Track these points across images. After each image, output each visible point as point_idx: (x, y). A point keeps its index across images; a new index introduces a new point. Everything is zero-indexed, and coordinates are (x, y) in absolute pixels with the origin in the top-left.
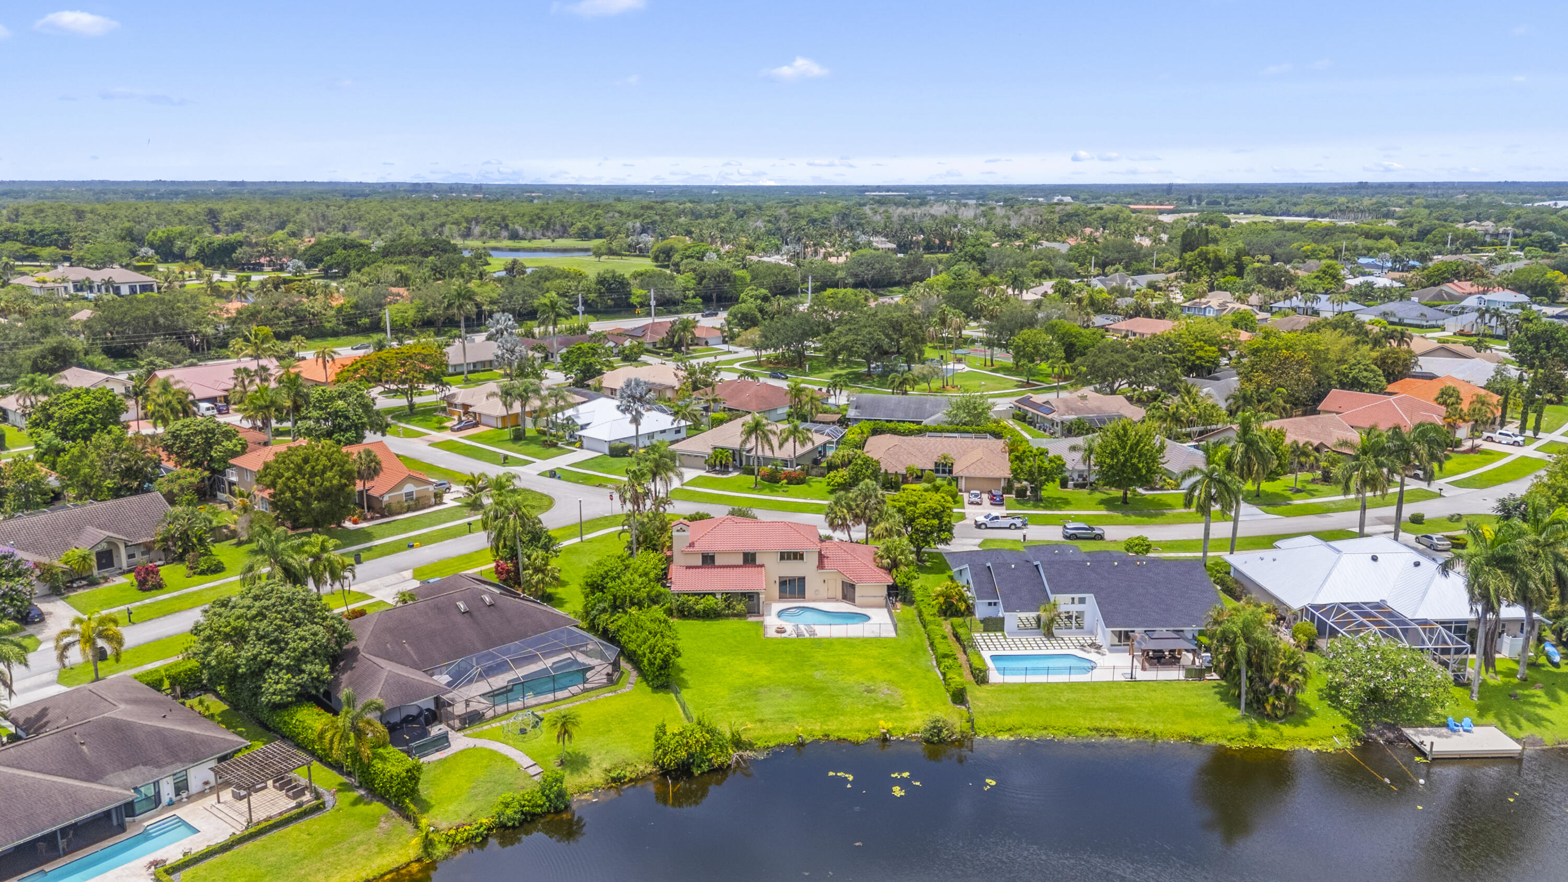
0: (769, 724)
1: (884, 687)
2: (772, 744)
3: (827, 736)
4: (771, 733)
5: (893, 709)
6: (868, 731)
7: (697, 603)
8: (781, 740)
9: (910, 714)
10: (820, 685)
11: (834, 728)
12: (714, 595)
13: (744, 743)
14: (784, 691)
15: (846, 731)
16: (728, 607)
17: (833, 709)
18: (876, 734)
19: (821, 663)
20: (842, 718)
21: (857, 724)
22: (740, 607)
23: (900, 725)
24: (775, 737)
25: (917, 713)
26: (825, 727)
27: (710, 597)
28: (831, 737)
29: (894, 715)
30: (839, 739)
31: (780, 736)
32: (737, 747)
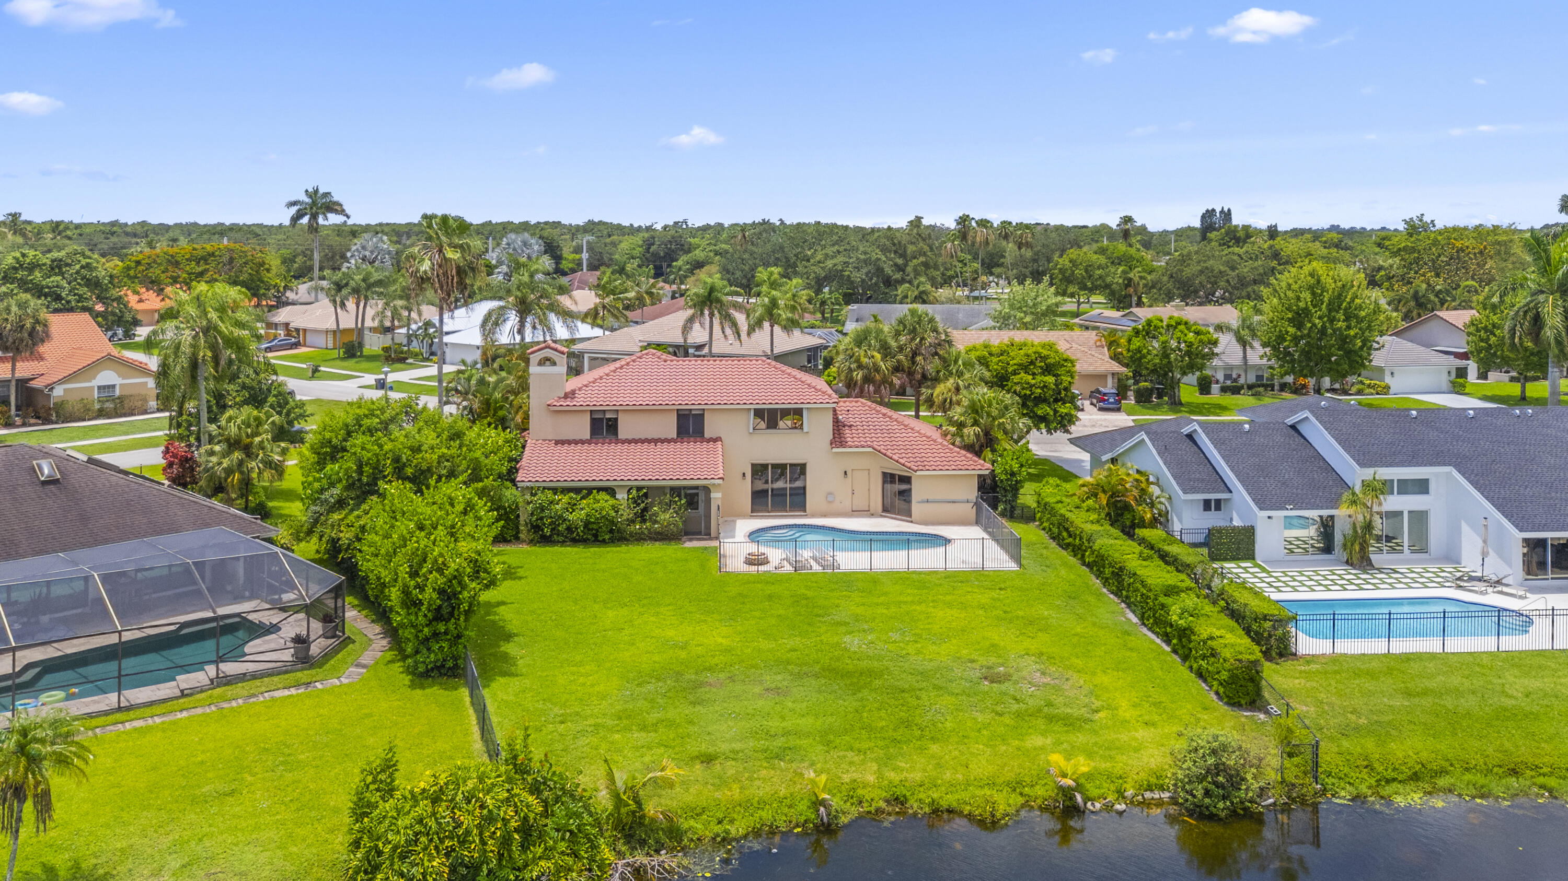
0: (731, 768)
1: (1030, 666)
2: (737, 829)
3: (899, 801)
4: (735, 793)
5: (1071, 723)
6: (1015, 786)
7: (572, 506)
8: (766, 815)
9: (1124, 737)
10: (865, 664)
11: (918, 776)
12: (611, 491)
13: (652, 827)
14: (770, 679)
15: (952, 786)
16: (642, 516)
17: (907, 724)
18: (1042, 792)
19: (857, 618)
20: (934, 748)
21: (982, 767)
22: (666, 517)
23: (1104, 765)
24: (746, 805)
25: (1142, 733)
26: (892, 776)
27: (603, 496)
28: (913, 805)
29: (1080, 738)
30: (936, 811)
31: (762, 804)
32: (629, 838)
